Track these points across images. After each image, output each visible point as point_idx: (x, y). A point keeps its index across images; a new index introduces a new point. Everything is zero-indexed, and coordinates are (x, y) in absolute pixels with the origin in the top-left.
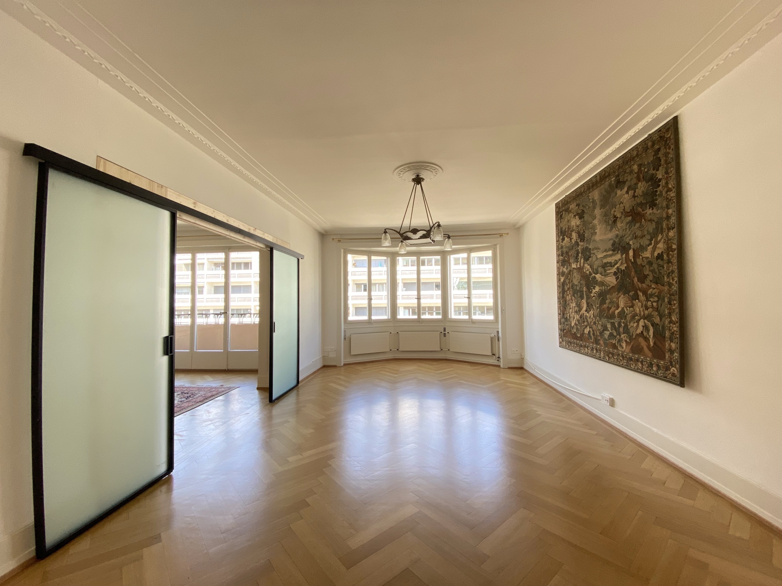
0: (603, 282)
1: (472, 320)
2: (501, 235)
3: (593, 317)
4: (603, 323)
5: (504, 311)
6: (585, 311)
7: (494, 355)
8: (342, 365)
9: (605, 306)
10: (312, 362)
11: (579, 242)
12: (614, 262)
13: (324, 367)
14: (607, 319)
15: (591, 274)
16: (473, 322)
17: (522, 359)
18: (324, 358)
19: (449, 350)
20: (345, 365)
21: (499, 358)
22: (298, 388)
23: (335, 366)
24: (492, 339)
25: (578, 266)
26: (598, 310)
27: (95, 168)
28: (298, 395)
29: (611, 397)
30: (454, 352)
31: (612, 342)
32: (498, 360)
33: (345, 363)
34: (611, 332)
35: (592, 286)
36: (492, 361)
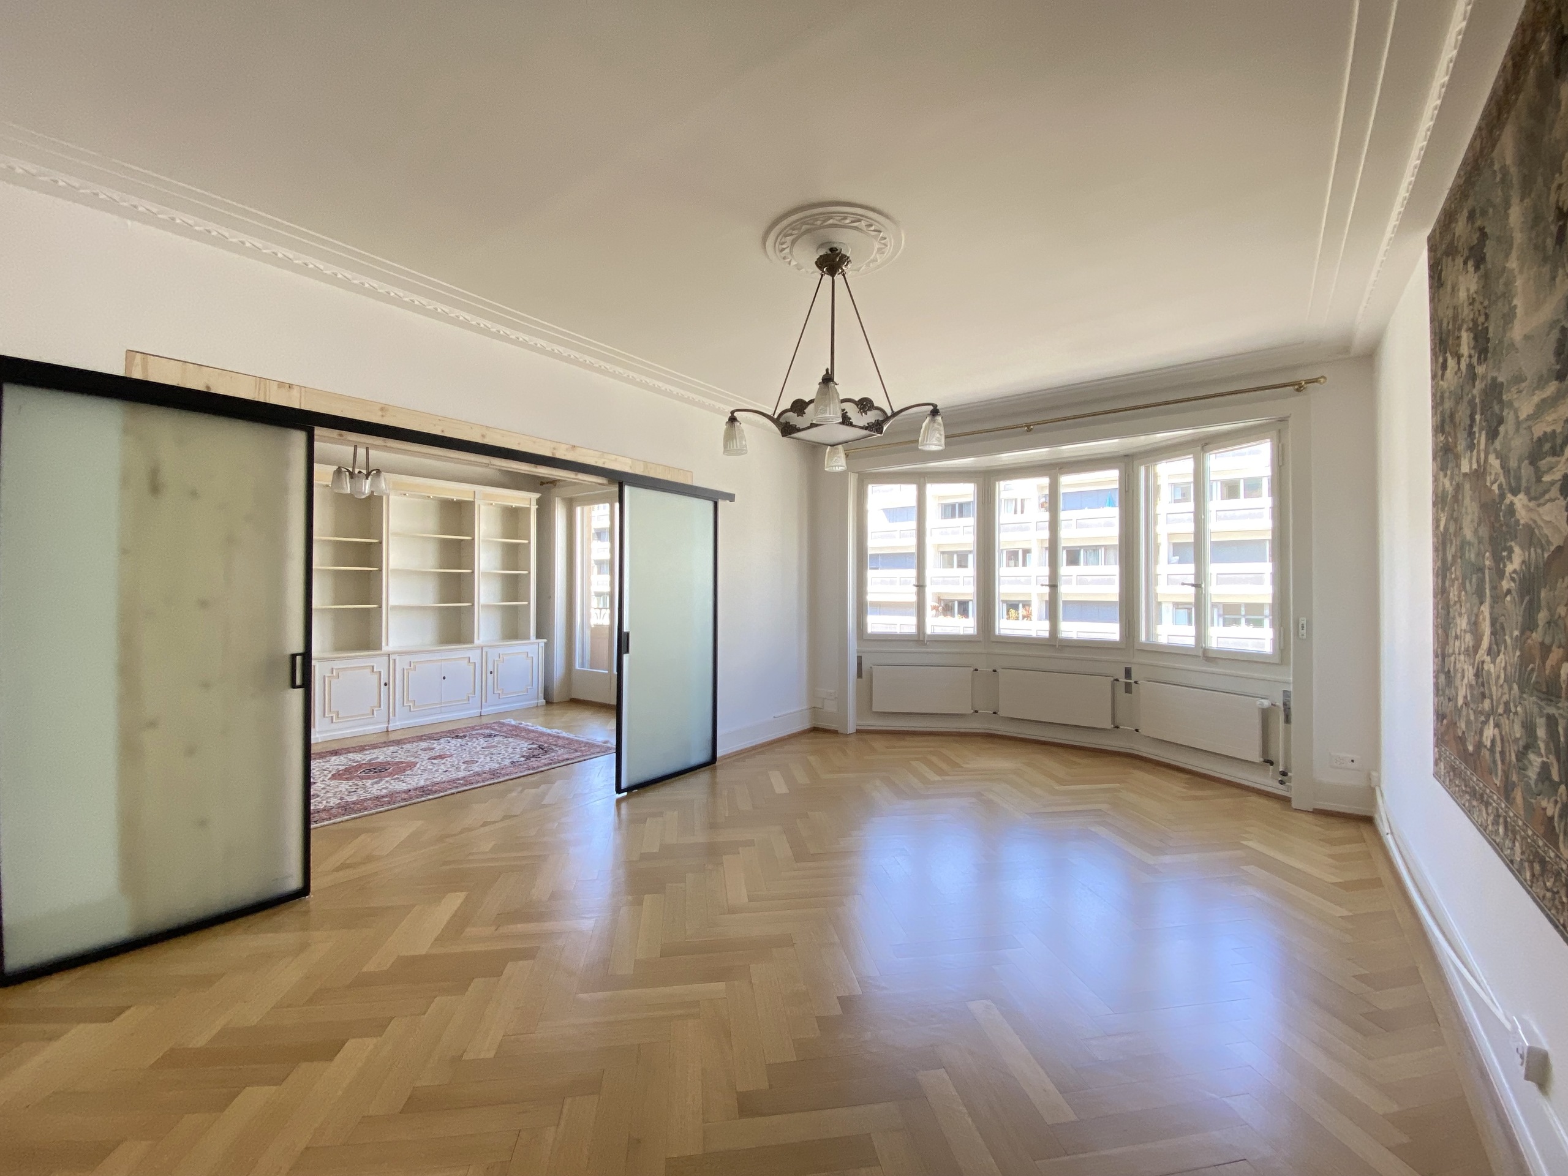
0: (1533, 526)
1: (1205, 651)
2: (1299, 387)
3: (1505, 681)
4: (1528, 711)
5: (1305, 631)
6: (1488, 655)
7: (1272, 763)
8: (851, 729)
9: (1536, 636)
10: (774, 717)
11: (1475, 364)
12: (1561, 433)
13: (815, 730)
14: (1539, 698)
15: (1502, 496)
16: (1208, 657)
17: (1370, 793)
18: (814, 710)
19: (1137, 730)
20: (858, 731)
21: (1284, 774)
22: (715, 769)
23: (834, 732)
24: (1266, 716)
25: (1475, 466)
26: (1518, 653)
27: (121, 373)
28: (713, 786)
29: (1545, 1045)
30: (1153, 738)
31: (1545, 809)
32: (1282, 782)
33: (859, 728)
34: (1545, 759)
35: (1504, 550)
36: (1267, 781)
